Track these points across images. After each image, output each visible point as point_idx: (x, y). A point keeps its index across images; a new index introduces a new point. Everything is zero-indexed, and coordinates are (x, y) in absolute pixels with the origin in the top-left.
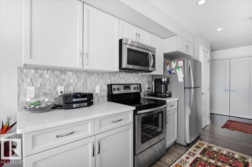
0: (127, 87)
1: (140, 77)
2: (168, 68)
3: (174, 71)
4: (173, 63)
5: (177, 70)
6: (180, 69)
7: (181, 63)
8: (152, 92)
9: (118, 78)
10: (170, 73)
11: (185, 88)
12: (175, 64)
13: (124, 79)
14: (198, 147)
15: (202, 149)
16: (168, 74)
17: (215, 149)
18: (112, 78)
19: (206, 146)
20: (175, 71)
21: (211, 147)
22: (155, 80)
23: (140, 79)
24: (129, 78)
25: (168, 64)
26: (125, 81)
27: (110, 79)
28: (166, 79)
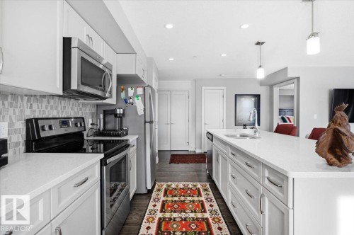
0: (64, 122)
1: (81, 106)
2: (123, 95)
3: (131, 101)
4: (129, 89)
5: (136, 99)
6: (140, 98)
7: (140, 91)
8: (99, 130)
9: (46, 107)
10: (126, 103)
11: (145, 122)
12: (133, 91)
13: (56, 108)
14: (159, 190)
15: (163, 190)
16: (123, 104)
17: (173, 186)
18: (35, 106)
19: (165, 186)
20: (133, 100)
21: (169, 186)
22: (104, 111)
23: (81, 110)
24: (65, 107)
25: (123, 90)
26: (58, 112)
27: (31, 107)
28: (122, 110)
